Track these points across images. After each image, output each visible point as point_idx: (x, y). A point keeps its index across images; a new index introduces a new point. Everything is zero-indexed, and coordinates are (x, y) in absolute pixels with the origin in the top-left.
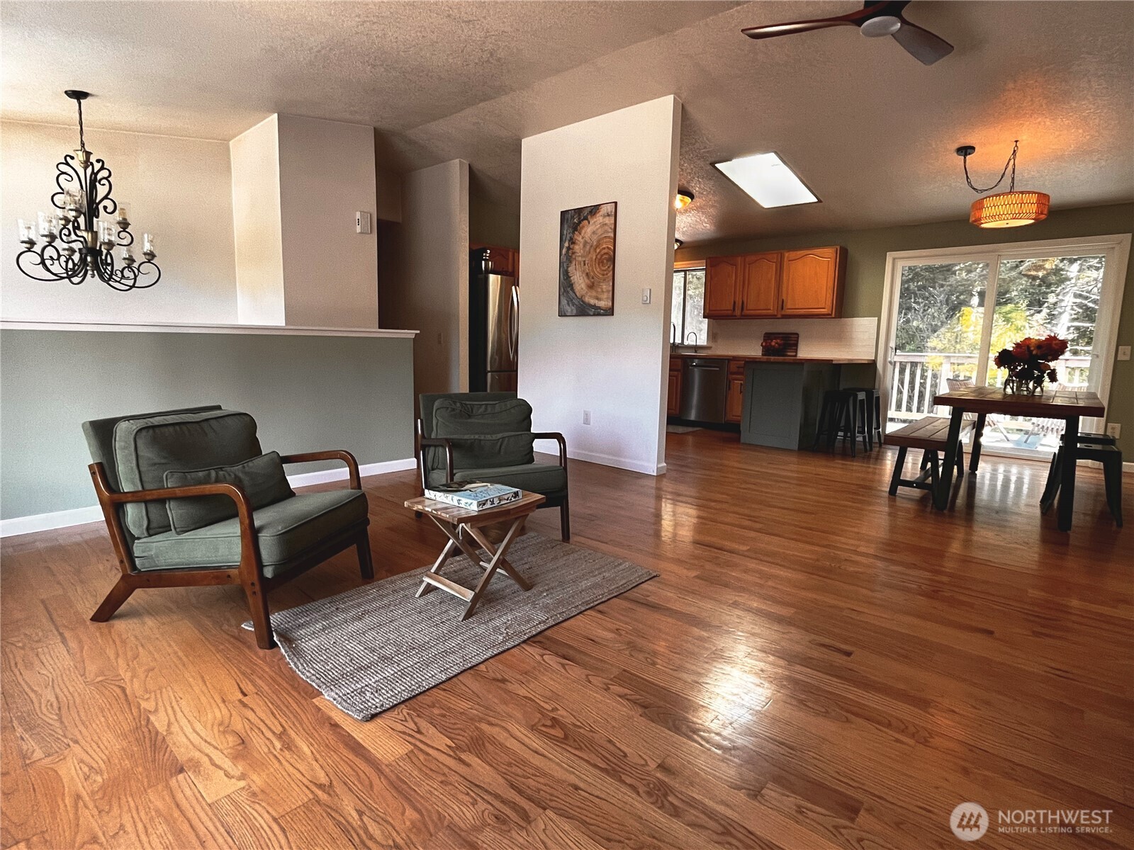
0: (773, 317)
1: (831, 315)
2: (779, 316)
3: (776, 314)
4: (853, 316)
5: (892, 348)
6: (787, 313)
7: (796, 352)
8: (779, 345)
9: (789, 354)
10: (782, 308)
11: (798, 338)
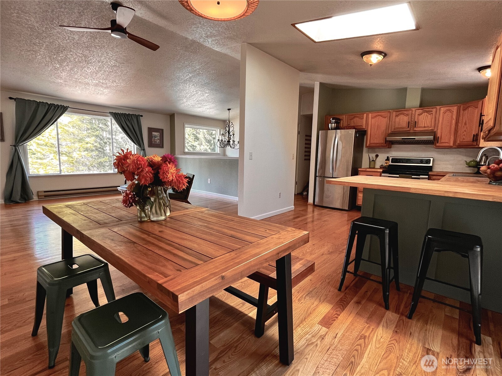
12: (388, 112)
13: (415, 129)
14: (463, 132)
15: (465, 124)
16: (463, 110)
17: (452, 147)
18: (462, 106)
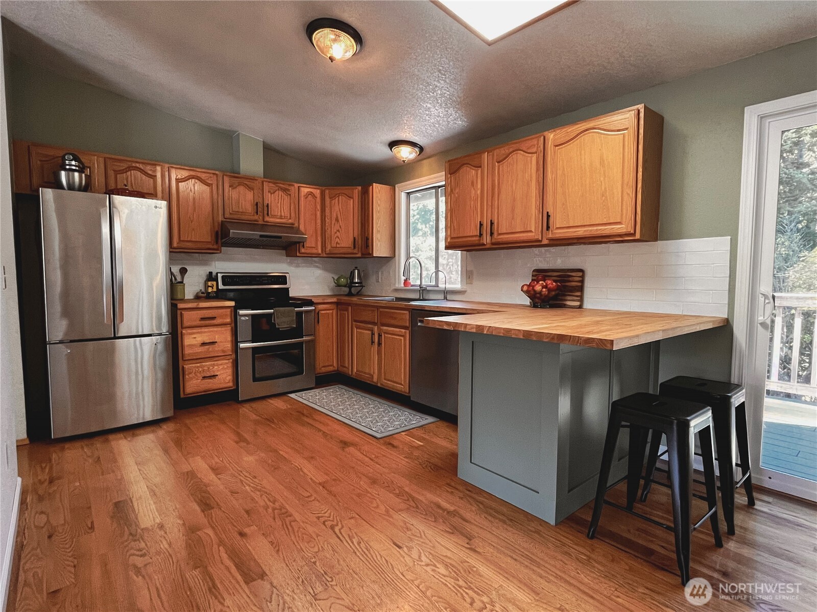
0: (535, 244)
1: (634, 234)
2: (545, 242)
3: (540, 239)
4: (679, 236)
5: (766, 297)
6: (557, 236)
7: (581, 300)
8: (549, 290)
9: (569, 303)
10: (548, 228)
11: (583, 277)
12: (213, 174)
13: (267, 219)
14: (336, 233)
15: (337, 220)
16: (330, 198)
17: (320, 256)
18: (327, 191)
